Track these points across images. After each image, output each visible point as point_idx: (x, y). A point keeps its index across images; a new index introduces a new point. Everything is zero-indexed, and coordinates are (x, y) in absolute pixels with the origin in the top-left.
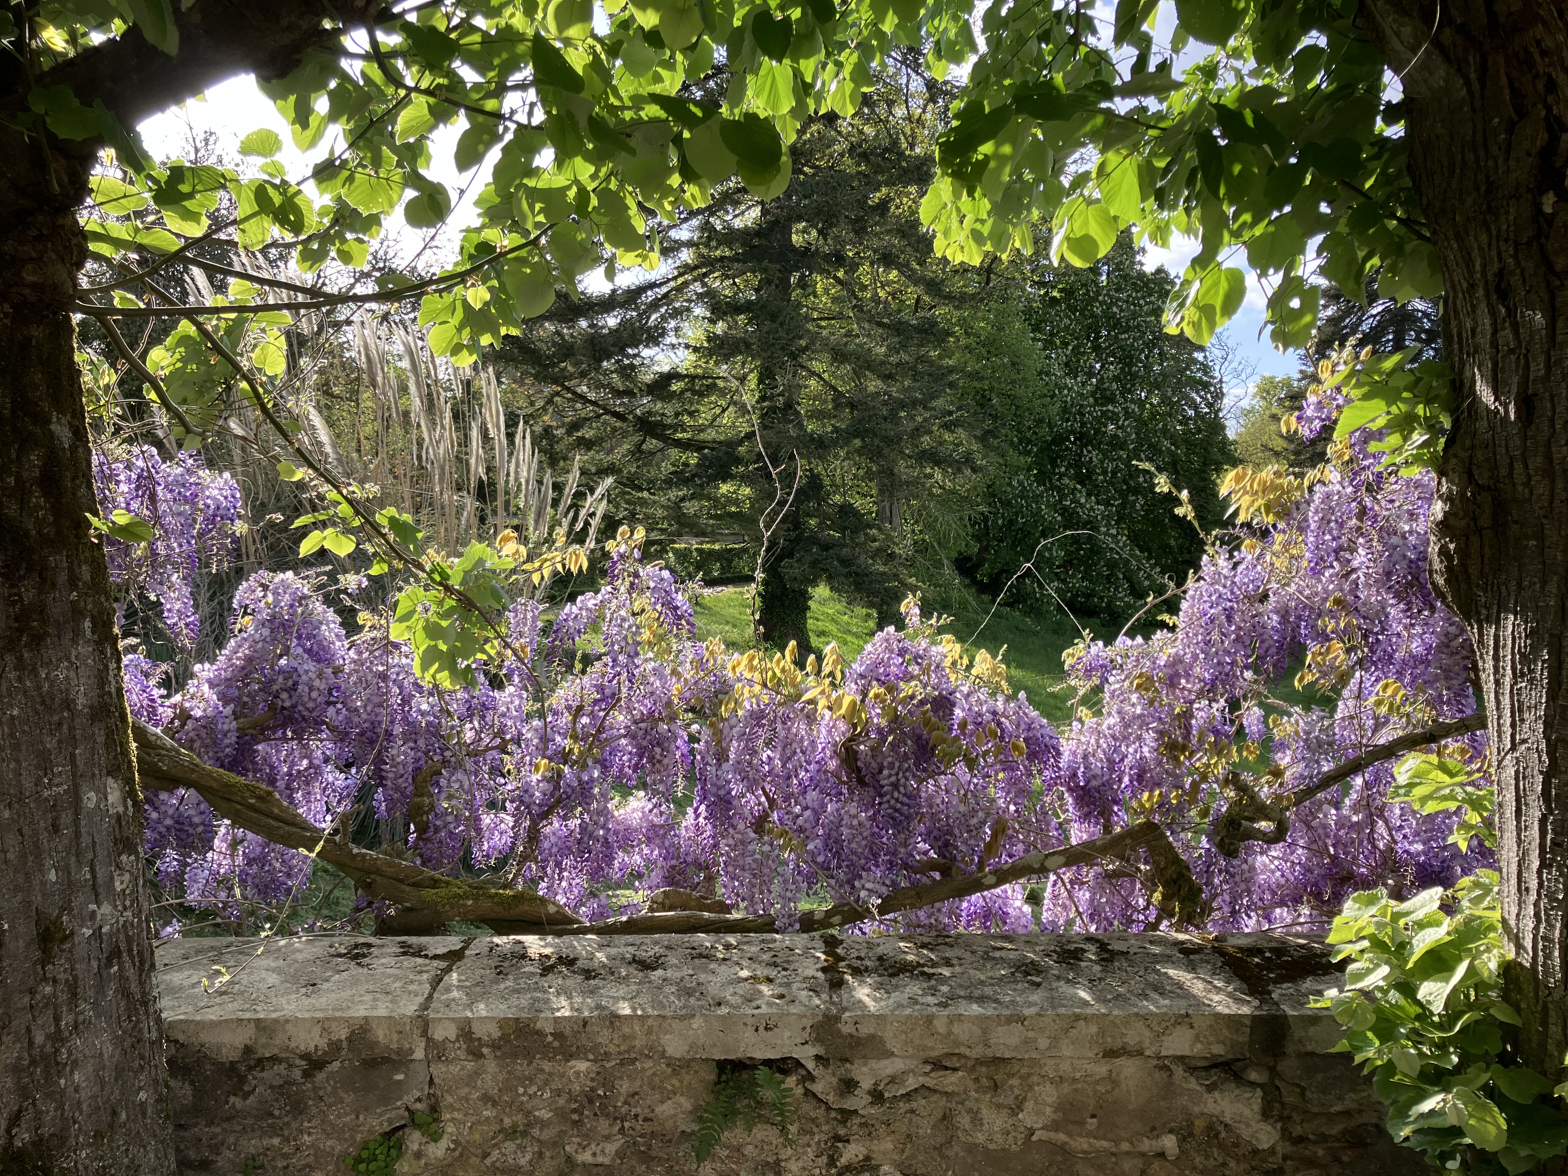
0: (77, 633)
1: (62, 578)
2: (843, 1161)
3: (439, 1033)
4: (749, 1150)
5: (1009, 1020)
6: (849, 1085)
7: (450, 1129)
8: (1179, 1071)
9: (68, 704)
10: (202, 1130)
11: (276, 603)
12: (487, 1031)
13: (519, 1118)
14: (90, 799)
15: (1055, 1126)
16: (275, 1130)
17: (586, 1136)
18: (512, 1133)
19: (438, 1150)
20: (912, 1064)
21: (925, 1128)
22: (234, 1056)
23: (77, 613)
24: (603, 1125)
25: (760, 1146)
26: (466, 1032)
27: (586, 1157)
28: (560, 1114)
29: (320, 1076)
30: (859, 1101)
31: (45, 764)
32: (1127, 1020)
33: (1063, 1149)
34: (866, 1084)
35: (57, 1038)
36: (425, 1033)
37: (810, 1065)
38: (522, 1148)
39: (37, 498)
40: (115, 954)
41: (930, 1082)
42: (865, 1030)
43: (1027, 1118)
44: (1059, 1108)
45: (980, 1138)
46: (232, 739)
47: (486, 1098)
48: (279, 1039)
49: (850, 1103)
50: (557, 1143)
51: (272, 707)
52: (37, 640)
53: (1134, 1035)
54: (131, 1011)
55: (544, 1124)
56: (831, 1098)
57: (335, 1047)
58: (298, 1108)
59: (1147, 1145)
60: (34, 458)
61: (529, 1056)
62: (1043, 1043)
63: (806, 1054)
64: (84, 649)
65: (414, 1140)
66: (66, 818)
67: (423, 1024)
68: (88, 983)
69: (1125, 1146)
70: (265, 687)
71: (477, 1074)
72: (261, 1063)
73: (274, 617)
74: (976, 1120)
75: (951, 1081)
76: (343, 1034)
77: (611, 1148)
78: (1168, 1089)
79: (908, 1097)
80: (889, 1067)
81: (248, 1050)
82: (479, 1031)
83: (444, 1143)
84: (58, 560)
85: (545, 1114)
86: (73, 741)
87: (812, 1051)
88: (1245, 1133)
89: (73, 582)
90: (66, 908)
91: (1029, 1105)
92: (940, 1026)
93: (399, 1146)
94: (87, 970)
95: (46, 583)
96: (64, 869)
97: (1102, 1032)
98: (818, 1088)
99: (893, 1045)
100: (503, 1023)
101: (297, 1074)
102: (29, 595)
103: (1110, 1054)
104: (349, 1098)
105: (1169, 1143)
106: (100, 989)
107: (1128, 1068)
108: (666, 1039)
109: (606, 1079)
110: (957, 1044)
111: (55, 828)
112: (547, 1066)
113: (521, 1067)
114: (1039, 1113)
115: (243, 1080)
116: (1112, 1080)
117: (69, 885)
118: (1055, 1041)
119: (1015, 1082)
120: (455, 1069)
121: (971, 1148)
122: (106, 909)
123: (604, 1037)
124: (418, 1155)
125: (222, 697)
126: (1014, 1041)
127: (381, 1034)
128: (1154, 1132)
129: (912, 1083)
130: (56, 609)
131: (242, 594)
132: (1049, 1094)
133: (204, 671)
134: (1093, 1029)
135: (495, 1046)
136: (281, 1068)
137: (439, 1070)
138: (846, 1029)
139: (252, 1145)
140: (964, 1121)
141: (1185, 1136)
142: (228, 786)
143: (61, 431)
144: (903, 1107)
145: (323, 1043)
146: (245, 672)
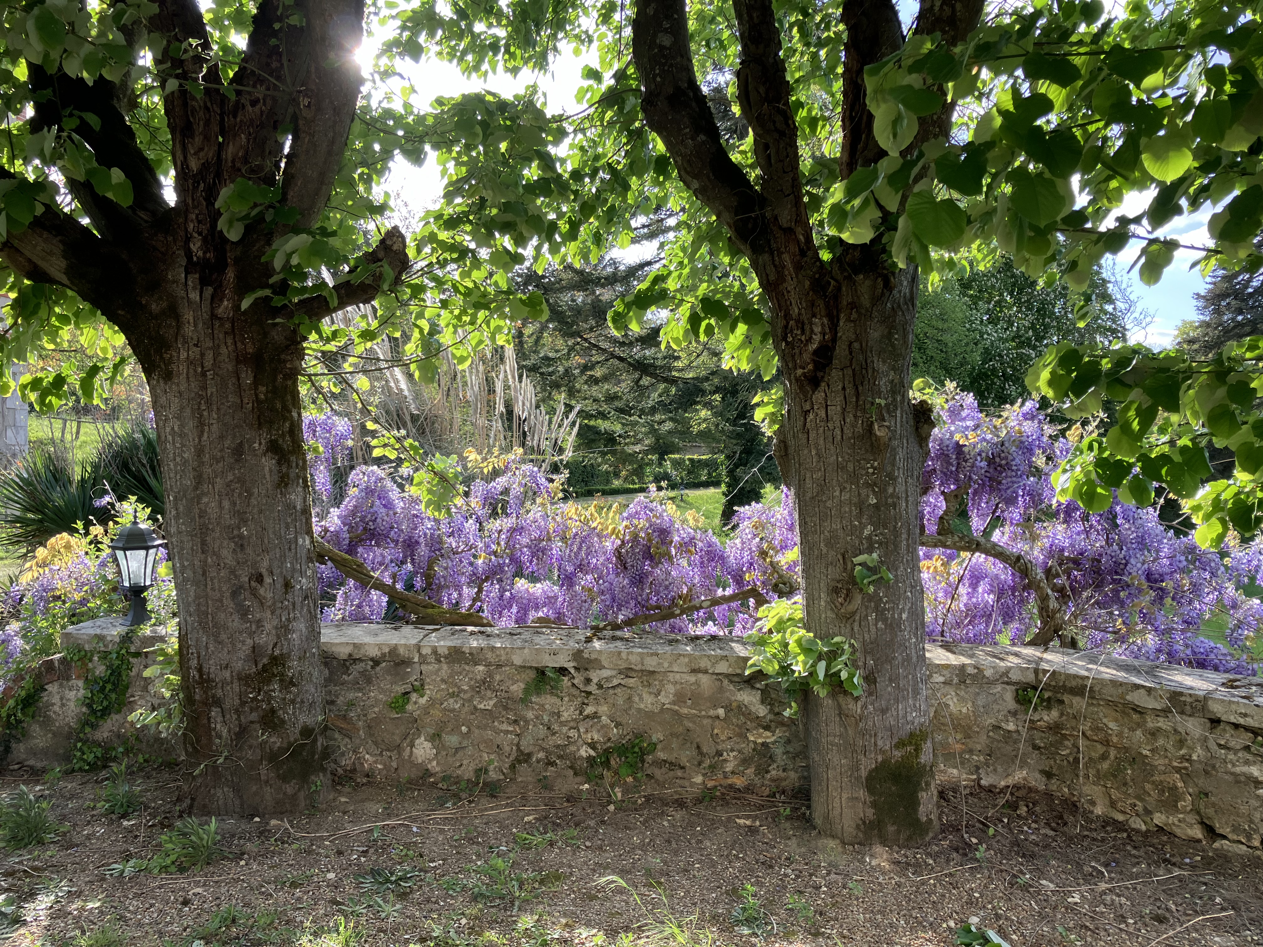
0: (298, 483)
1: (294, 465)
2: (586, 713)
3: (424, 651)
4: (547, 706)
5: (652, 654)
6: (588, 681)
7: (428, 692)
8: (726, 682)
9: (295, 507)
10: (332, 688)
11: (369, 481)
12: (443, 651)
13: (456, 690)
14: (300, 541)
15: (674, 703)
16: (360, 690)
17: (482, 698)
18: (452, 695)
19: (423, 701)
20: (614, 673)
21: (620, 701)
22: (345, 657)
23: (298, 477)
24: (489, 693)
25: (552, 705)
26: (435, 651)
27: (481, 706)
28: (472, 688)
29: (378, 669)
30: (592, 688)
31: (287, 527)
32: (701, 657)
33: (676, 712)
34: (595, 680)
35: (288, 620)
36: (419, 651)
37: (572, 671)
38: (456, 702)
39: (288, 438)
40: (306, 597)
41: (623, 682)
42: (593, 656)
43: (662, 698)
44: (675, 695)
45: (642, 706)
46: (347, 542)
47: (443, 680)
48: (362, 651)
49: (589, 689)
50: (470, 700)
51: (365, 529)
52: (286, 485)
53: (704, 663)
54: (311, 619)
55: (465, 692)
56: (581, 686)
57: (384, 655)
58: (369, 681)
59: (712, 713)
60: (287, 424)
61: (459, 662)
62: (666, 665)
63: (570, 665)
64: (300, 489)
65: (414, 696)
66: (293, 547)
67: (418, 647)
68: (298, 605)
69: (703, 713)
70: (362, 519)
71: (439, 670)
72: (355, 661)
73: (367, 487)
74: (641, 699)
75: (631, 682)
76: (387, 650)
77: (492, 703)
78: (721, 689)
79: (613, 687)
80: (606, 673)
81: (350, 655)
82: (440, 651)
83: (426, 698)
84: (293, 458)
85: (466, 688)
86: (296, 520)
87: (572, 664)
88: (753, 710)
89: (297, 465)
90: (292, 577)
91: (663, 693)
92: (624, 656)
93: (408, 699)
94: (298, 600)
95: (289, 466)
96: (292, 563)
97: (690, 661)
98: (576, 681)
99: (605, 663)
100: (449, 648)
101: (369, 667)
102: (284, 470)
103: (694, 671)
104: (388, 678)
105: (721, 712)
106: (302, 608)
107: (704, 679)
108: (514, 657)
109: (490, 675)
110: (630, 664)
111: (290, 549)
112: (467, 668)
113: (457, 667)
114: (667, 697)
115: (348, 669)
116: (697, 683)
117: (294, 570)
118: (671, 664)
119: (657, 683)
120: (430, 668)
121: (639, 710)
122: (304, 580)
123: (489, 655)
124: (415, 703)
125: (343, 523)
126: (654, 663)
127: (401, 651)
128: (715, 707)
129: (615, 682)
130: (292, 475)
131: (353, 476)
132: (671, 689)
133: (335, 512)
134: (687, 660)
135: (446, 657)
136: (362, 665)
137: (424, 668)
138: (586, 656)
139: (351, 695)
140: (636, 699)
141: (728, 708)
142: (345, 559)
143: (295, 414)
144: (611, 692)
145: (379, 654)
146: (353, 513)
